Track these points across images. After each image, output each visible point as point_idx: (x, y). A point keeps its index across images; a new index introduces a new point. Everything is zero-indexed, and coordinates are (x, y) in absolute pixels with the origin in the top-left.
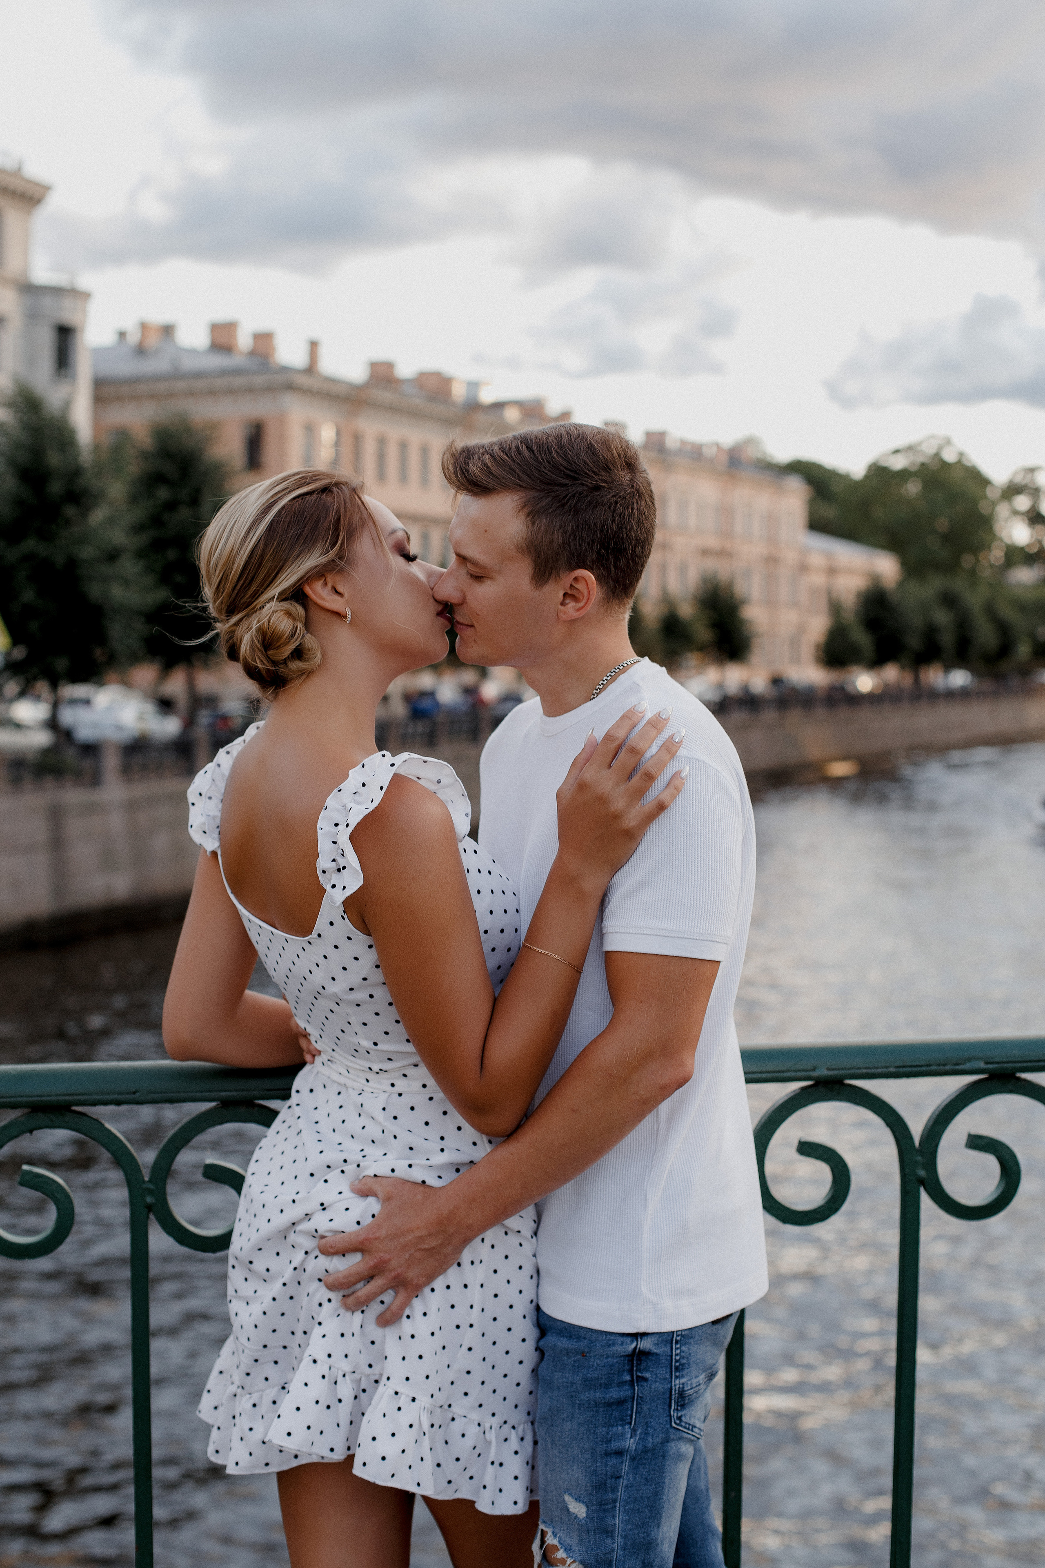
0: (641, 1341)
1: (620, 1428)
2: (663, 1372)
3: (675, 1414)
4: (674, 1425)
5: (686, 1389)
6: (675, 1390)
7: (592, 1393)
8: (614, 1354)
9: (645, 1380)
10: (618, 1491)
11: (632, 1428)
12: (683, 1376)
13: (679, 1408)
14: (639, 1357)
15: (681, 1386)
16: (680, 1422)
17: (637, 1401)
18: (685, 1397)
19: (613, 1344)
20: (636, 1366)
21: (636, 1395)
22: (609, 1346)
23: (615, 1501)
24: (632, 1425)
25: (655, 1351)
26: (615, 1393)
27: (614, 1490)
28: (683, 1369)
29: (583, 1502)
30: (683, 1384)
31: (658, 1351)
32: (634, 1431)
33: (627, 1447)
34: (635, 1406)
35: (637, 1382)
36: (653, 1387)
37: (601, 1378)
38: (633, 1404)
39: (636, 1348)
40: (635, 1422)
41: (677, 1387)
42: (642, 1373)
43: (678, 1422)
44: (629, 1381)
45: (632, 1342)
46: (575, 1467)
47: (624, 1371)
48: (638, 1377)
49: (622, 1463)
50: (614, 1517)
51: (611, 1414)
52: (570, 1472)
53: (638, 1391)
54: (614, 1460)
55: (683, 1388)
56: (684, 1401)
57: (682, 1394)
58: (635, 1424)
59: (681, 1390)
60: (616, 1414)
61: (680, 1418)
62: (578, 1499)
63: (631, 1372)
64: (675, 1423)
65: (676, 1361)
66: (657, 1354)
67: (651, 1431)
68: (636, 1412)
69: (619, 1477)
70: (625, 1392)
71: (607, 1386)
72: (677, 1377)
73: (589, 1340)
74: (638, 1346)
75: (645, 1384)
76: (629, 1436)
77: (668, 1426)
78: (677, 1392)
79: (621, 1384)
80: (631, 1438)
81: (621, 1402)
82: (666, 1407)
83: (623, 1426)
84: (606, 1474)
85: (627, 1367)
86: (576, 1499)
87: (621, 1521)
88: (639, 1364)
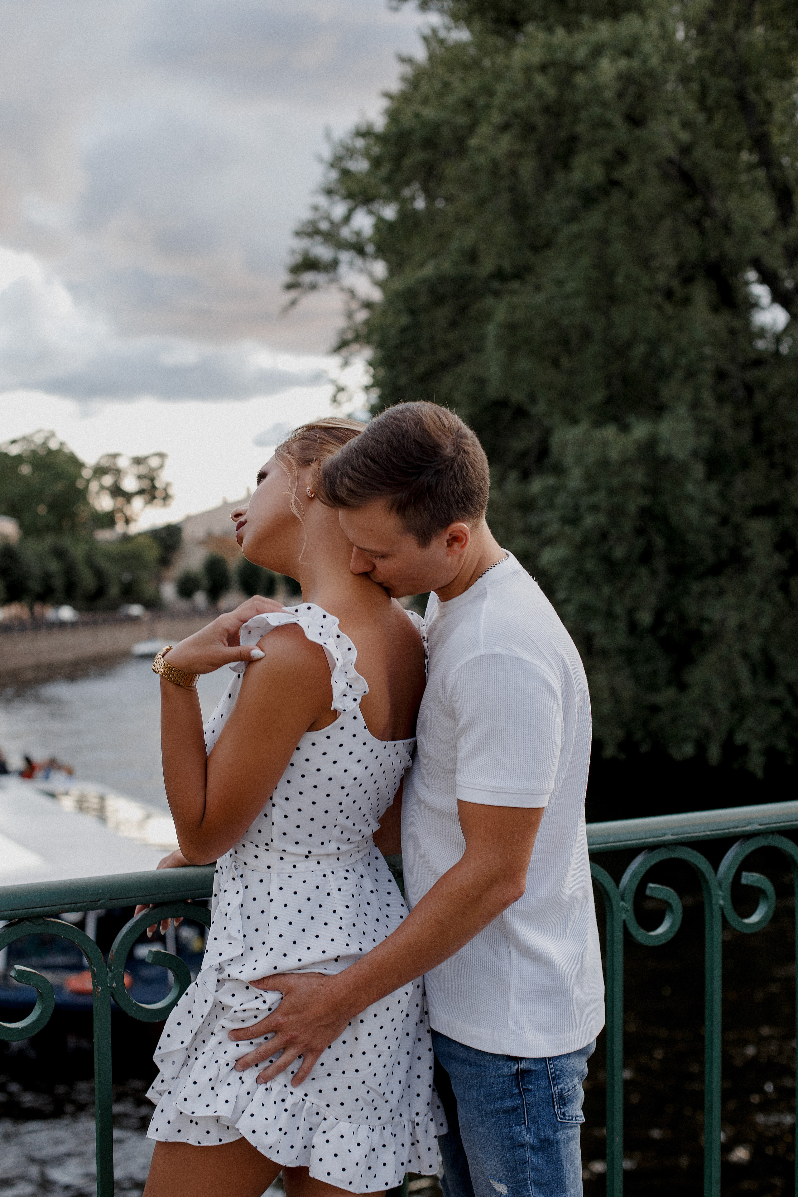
0: (521, 1063)
1: (518, 1127)
2: (542, 1083)
3: (559, 1112)
4: (559, 1120)
5: (564, 1092)
6: (555, 1095)
7: (492, 1105)
8: (503, 1074)
9: (530, 1091)
10: (527, 1172)
11: (526, 1126)
12: (560, 1083)
13: (562, 1107)
14: (522, 1076)
15: (560, 1091)
16: (564, 1117)
17: (526, 1107)
18: (564, 1098)
19: (502, 1068)
20: (521, 1082)
21: (525, 1102)
22: (498, 1069)
23: (526, 1179)
24: (526, 1125)
25: (533, 1068)
26: (509, 1103)
27: (523, 1172)
28: (559, 1078)
29: (503, 1183)
30: (561, 1089)
31: (536, 1068)
32: (528, 1129)
33: (526, 1141)
34: (525, 1110)
35: (524, 1094)
36: (537, 1095)
37: (497, 1093)
38: (524, 1109)
39: (518, 1068)
40: (528, 1121)
41: (557, 1092)
42: (526, 1086)
43: (562, 1117)
44: (518, 1093)
45: (515, 1065)
46: (492, 1159)
47: (512, 1086)
48: (523, 1089)
49: (525, 1151)
50: (528, 1190)
51: (510, 1118)
52: (489, 1163)
53: (525, 1100)
54: (519, 1151)
55: (562, 1092)
56: (565, 1101)
57: (561, 1097)
58: (528, 1123)
59: (560, 1093)
60: (513, 1117)
61: (564, 1114)
62: (499, 1181)
63: (518, 1086)
64: (560, 1118)
65: (552, 1073)
66: (535, 1071)
67: (541, 1127)
68: (527, 1115)
69: (525, 1163)
70: (517, 1102)
71: (502, 1099)
72: (555, 1085)
73: (484, 1066)
74: (520, 1067)
75: (530, 1094)
76: (526, 1133)
77: (555, 1122)
78: (557, 1095)
79: (512, 1096)
80: (527, 1134)
81: (515, 1110)
82: (551, 1108)
83: (520, 1126)
84: (515, 1161)
85: (514, 1083)
86: (498, 1181)
87: (534, 1192)
88: (523, 1080)
